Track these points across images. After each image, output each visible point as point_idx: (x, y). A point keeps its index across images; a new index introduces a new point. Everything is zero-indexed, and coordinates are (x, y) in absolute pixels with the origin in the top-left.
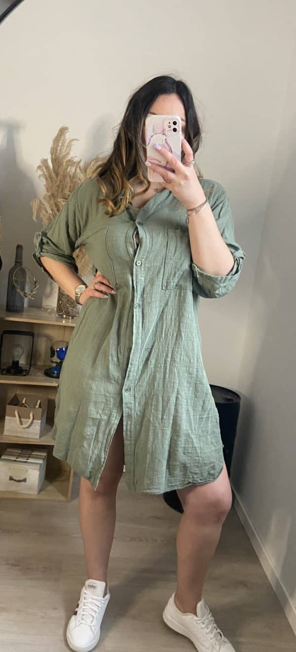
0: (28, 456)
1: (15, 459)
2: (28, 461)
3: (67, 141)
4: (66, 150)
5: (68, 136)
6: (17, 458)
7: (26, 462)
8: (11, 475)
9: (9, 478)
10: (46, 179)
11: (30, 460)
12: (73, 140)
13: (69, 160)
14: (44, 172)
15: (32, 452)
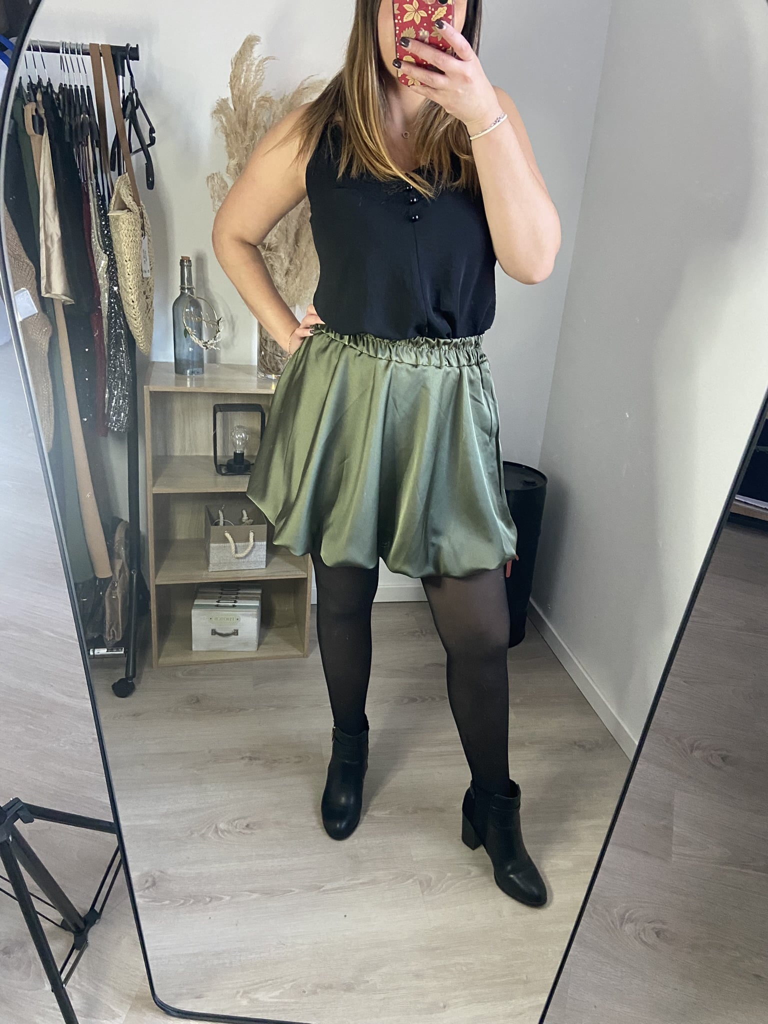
0: (234, 596)
1: (217, 604)
2: (236, 604)
3: (256, 62)
4: (255, 78)
5: (258, 51)
6: (218, 602)
7: (234, 606)
8: (213, 627)
9: (211, 632)
10: (227, 136)
11: (239, 603)
12: (266, 59)
13: (263, 97)
14: (222, 122)
15: (238, 590)
